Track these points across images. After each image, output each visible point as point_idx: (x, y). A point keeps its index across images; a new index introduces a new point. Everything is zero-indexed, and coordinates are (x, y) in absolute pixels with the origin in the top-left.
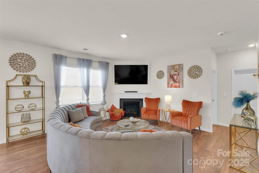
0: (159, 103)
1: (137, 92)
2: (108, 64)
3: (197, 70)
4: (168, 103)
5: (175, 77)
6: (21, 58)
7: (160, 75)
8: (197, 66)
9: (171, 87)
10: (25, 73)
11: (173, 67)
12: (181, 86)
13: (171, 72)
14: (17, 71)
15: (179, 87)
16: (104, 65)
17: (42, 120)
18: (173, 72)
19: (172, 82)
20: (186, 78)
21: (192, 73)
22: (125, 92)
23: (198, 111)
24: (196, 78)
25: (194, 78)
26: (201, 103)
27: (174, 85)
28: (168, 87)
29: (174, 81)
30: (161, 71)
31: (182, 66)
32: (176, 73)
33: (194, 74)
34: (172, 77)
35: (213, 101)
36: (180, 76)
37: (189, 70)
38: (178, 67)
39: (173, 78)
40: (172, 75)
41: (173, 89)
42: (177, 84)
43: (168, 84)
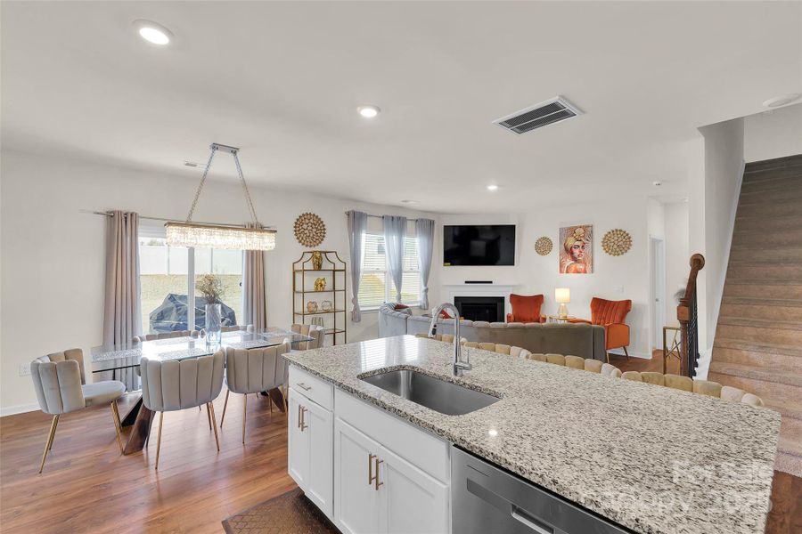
0: (542, 306)
1: (491, 282)
2: (432, 223)
3: (620, 239)
4: (563, 305)
5: (576, 252)
6: (307, 221)
7: (543, 246)
8: (620, 231)
9: (567, 272)
10: (312, 249)
11: (572, 231)
12: (588, 269)
13: (566, 241)
14: (307, 246)
15: (585, 272)
16: (426, 225)
17: (333, 331)
18: (571, 242)
19: (569, 262)
20: (599, 254)
21: (612, 244)
22: (466, 282)
23: (623, 317)
24: (619, 255)
25: (614, 255)
26: (628, 303)
27: (573, 268)
28: (561, 272)
29: (575, 259)
30: (544, 238)
31: (590, 229)
32: (578, 243)
33: (615, 246)
34: (569, 251)
35: (657, 300)
36: (587, 250)
37: (604, 239)
38: (582, 231)
39: (572, 253)
40: (569, 247)
41: (571, 275)
42: (580, 266)
43: (561, 266)
